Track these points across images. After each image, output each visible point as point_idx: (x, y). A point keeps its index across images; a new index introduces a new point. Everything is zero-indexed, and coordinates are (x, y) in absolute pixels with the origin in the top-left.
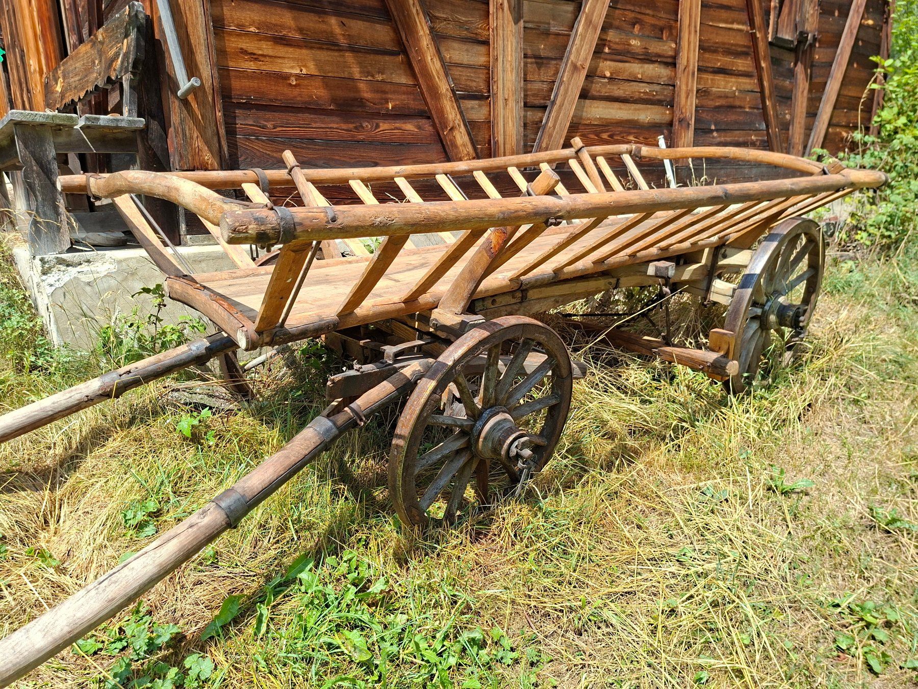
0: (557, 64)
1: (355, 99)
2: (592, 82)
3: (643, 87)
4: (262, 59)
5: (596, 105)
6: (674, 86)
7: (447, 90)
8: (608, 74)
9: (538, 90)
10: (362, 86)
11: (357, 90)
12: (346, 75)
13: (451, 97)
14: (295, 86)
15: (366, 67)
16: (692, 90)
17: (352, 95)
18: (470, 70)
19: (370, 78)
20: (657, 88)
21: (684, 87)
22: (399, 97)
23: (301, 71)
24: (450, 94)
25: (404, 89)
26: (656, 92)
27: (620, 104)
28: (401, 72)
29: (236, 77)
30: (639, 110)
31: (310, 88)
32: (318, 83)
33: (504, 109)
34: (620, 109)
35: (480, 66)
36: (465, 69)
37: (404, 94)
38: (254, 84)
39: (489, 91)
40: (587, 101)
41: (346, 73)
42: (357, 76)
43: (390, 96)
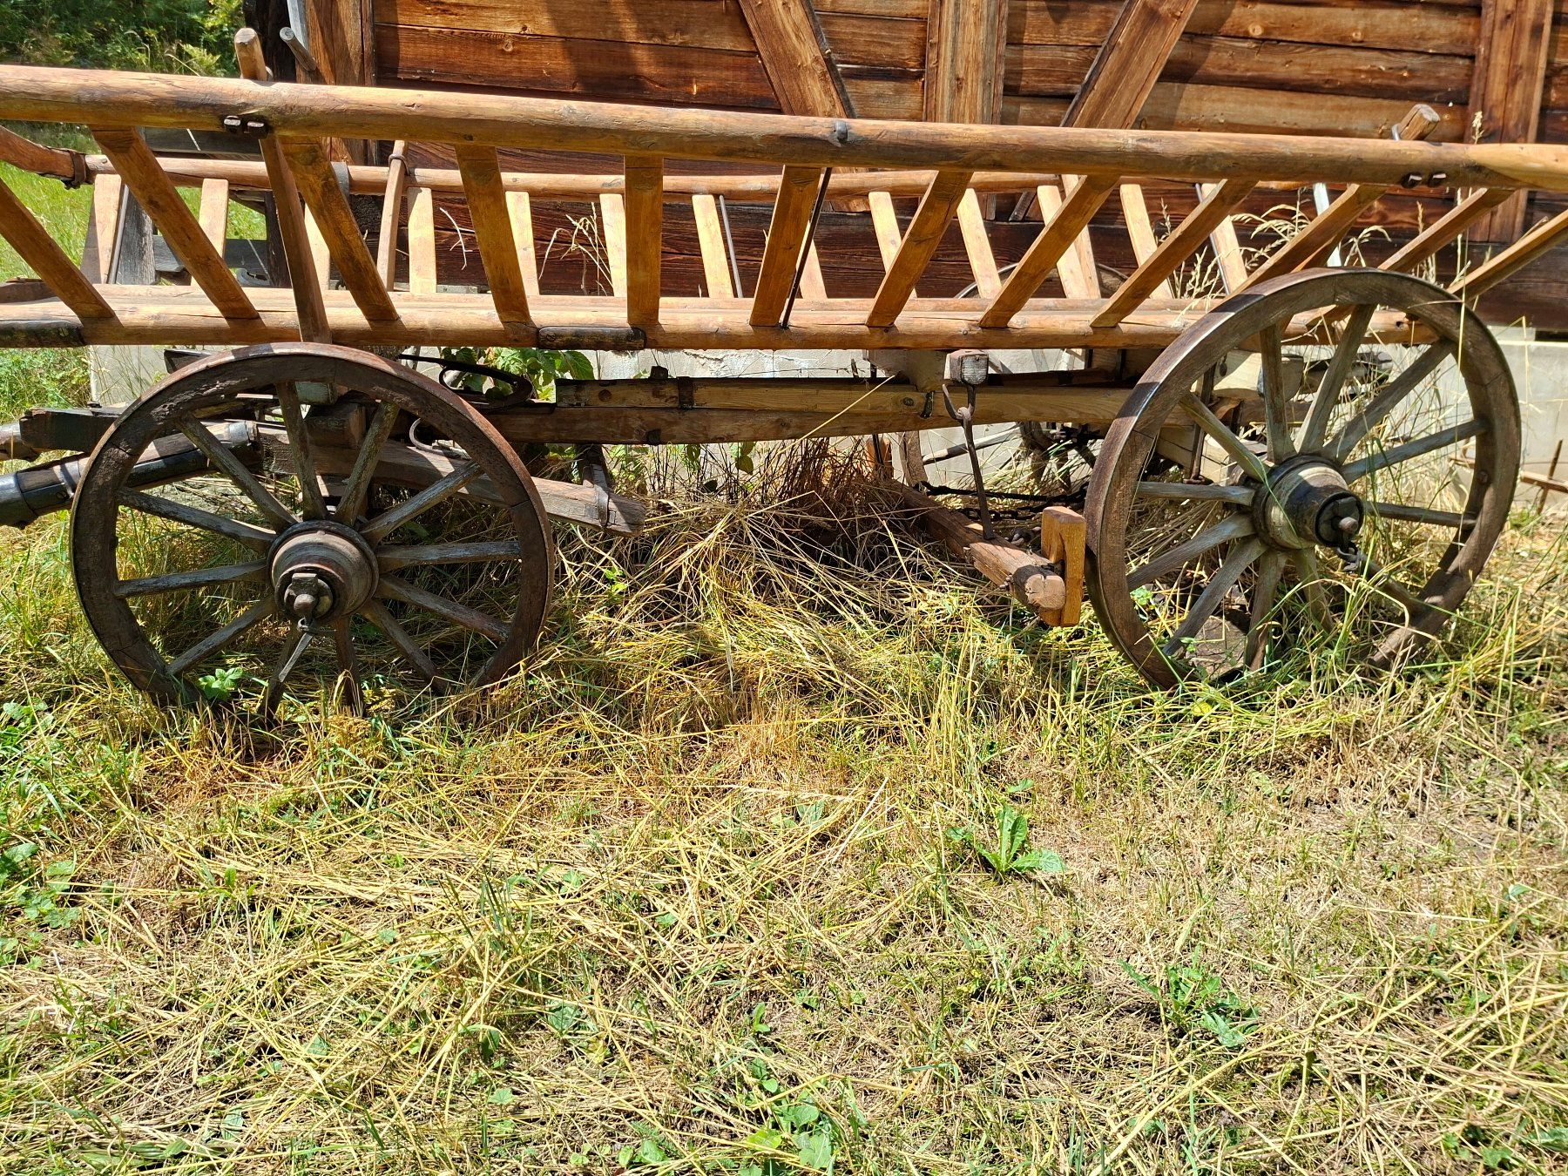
0: (1108, 11)
1: (623, 77)
2: (1208, 48)
3: (1367, 59)
4: (456, 11)
5: (1215, 96)
6: (1472, 58)
7: (816, 60)
8: (1257, 31)
9: (1052, 63)
10: (641, 55)
11: (630, 61)
12: (610, 35)
13: (824, 74)
14: (512, 54)
15: (650, 21)
16: (1532, 69)
17: (618, 69)
18: (879, 24)
19: (657, 40)
20: (1416, 62)
21: (1500, 60)
22: (717, 73)
23: (525, 28)
24: (820, 68)
25: (729, 60)
26: (1410, 71)
27: (1290, 95)
28: (725, 28)
29: (409, 40)
30: (1350, 109)
31: (538, 57)
32: (556, 48)
33: (953, 96)
34: (1291, 105)
35: (906, 16)
36: (865, 23)
37: (727, 68)
38: (438, 51)
39: (922, 64)
40: (1191, 89)
41: (610, 32)
42: (631, 36)
43: (696, 72)
